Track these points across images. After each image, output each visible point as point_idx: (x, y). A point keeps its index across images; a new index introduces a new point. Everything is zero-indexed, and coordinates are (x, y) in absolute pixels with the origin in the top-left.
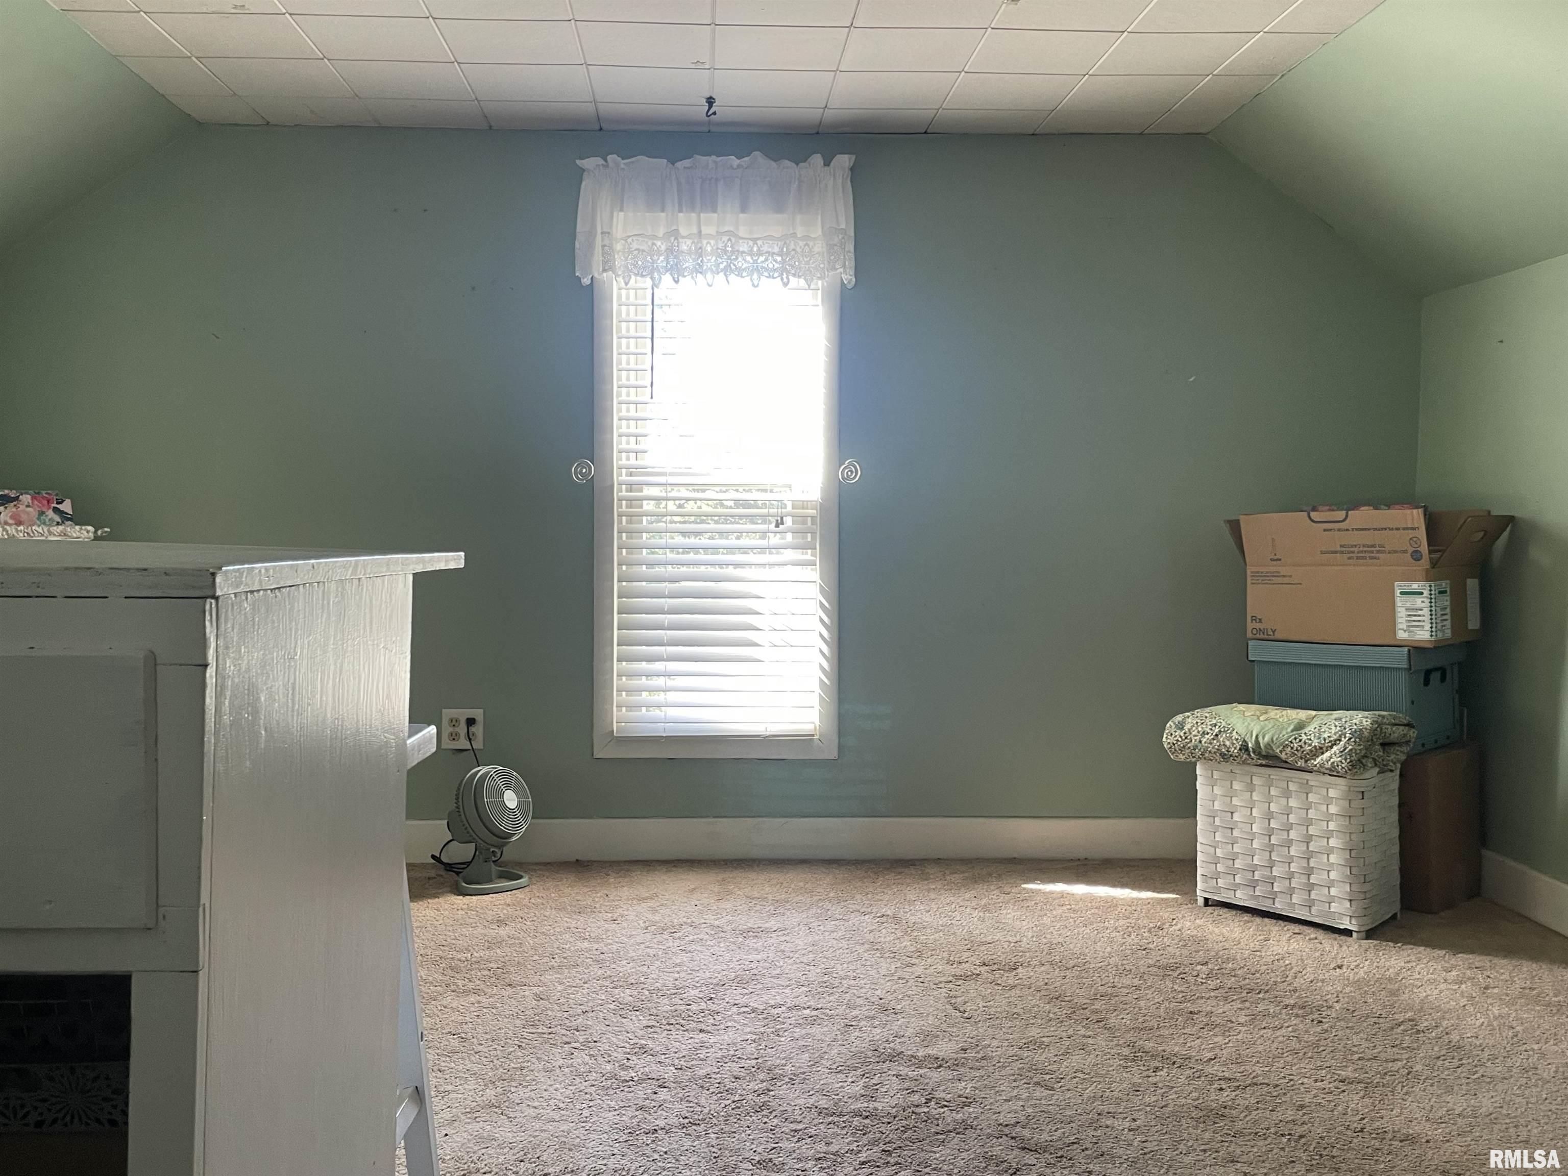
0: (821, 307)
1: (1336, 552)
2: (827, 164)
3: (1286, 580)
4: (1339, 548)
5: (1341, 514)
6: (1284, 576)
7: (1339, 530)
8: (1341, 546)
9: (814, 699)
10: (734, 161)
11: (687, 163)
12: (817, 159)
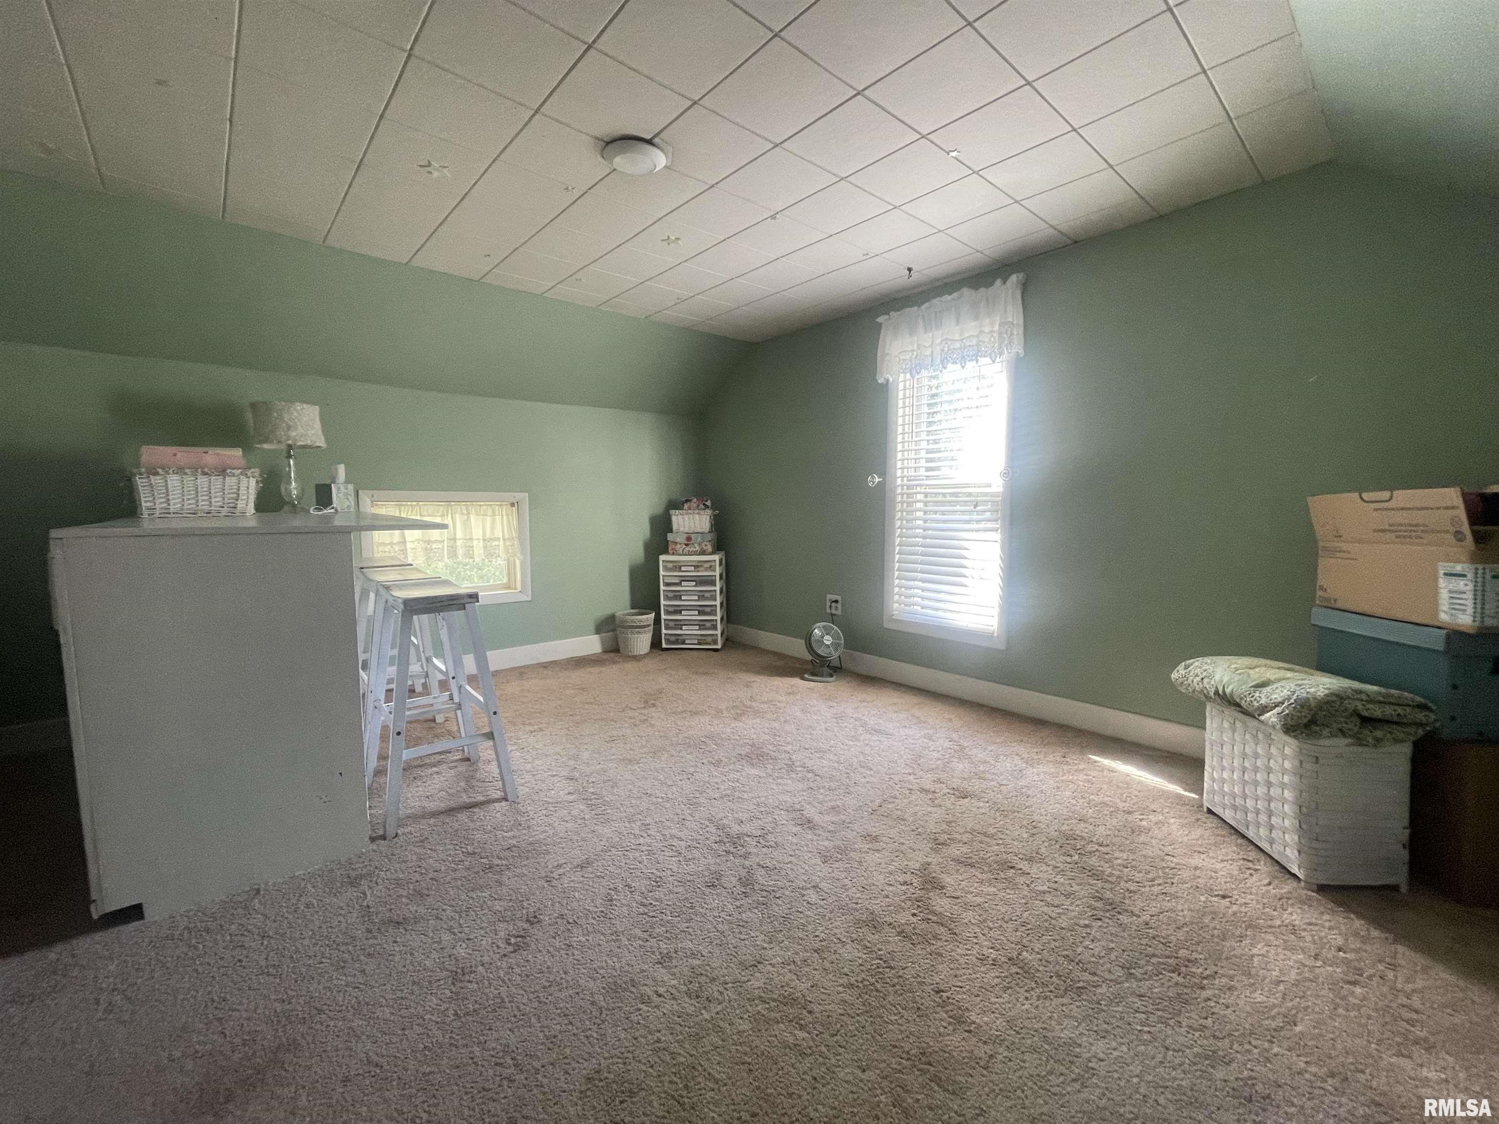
0: (1005, 372)
1: (1383, 531)
2: (1004, 283)
3: (1348, 556)
4: (1387, 527)
5: (1386, 495)
6: (1344, 552)
7: (1386, 509)
8: (1391, 525)
9: (996, 612)
10: (949, 298)
11: (926, 305)
12: (998, 282)
